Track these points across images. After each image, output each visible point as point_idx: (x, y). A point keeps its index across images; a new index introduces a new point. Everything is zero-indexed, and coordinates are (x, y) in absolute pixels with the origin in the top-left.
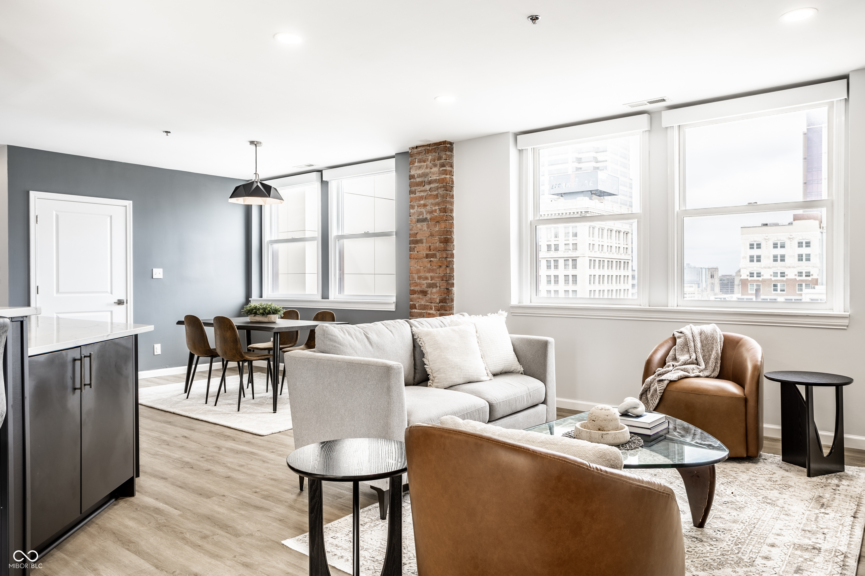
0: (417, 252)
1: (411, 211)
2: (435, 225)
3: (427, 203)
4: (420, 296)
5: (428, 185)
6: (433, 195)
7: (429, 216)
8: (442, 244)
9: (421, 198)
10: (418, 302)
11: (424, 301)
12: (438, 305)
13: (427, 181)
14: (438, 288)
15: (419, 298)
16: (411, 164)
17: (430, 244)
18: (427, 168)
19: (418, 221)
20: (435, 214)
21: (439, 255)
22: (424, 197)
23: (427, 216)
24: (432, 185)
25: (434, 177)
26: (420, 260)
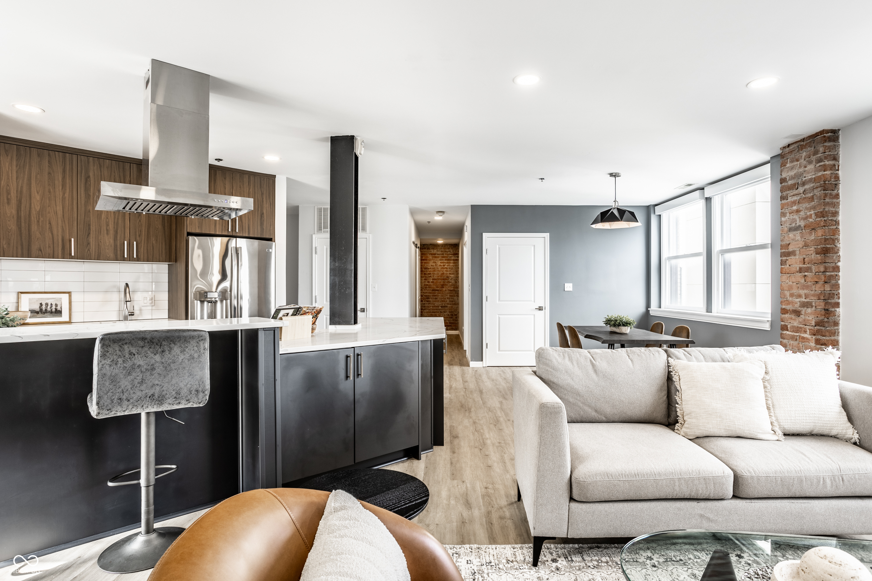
0: (790, 265)
1: (783, 219)
2: (810, 233)
3: (801, 208)
4: (793, 316)
5: (801, 187)
6: (808, 197)
7: (802, 224)
8: (819, 255)
9: (794, 203)
10: (790, 323)
11: (797, 323)
12: (813, 329)
13: (800, 183)
14: (814, 308)
15: (791, 319)
16: (783, 166)
17: (804, 256)
18: (800, 167)
19: (790, 230)
20: (811, 220)
21: (815, 268)
22: (798, 201)
23: (800, 223)
24: (807, 187)
25: (809, 177)
26: (793, 275)
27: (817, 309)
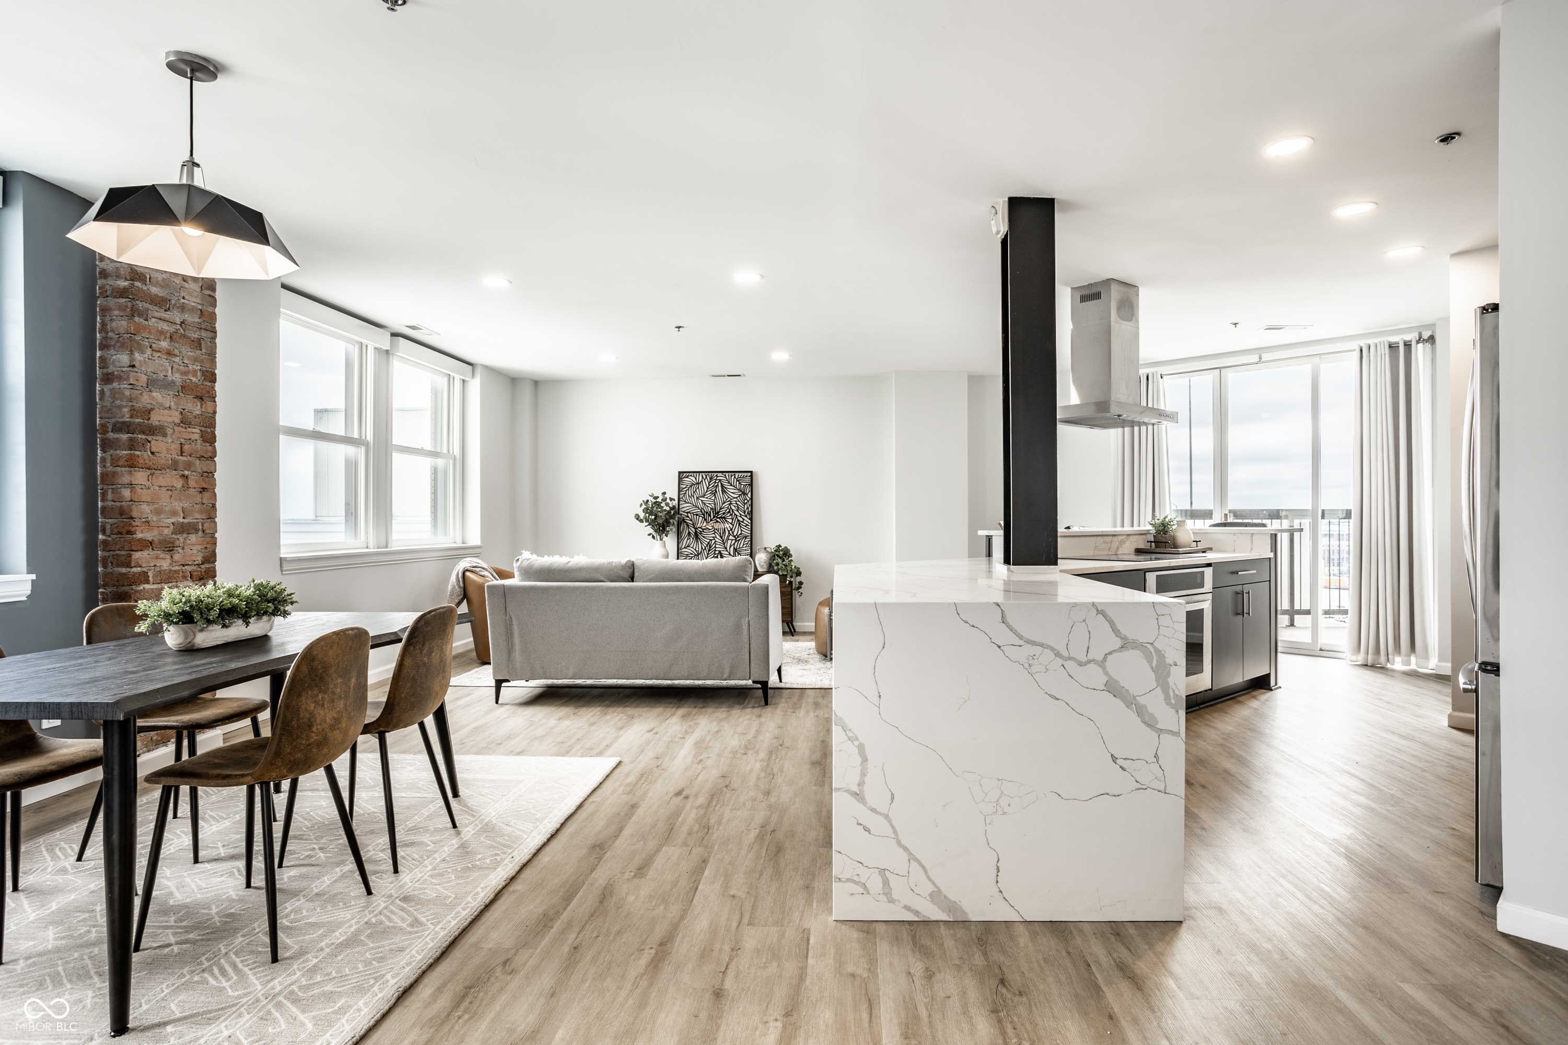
0: (152, 453)
1: (137, 355)
2: (194, 403)
3: (176, 352)
4: (159, 552)
5: (177, 311)
6: (189, 338)
7: (178, 380)
9: (162, 334)
10: (155, 566)
11: (169, 564)
13: (174, 304)
14: (200, 533)
17: (183, 441)
19: (154, 383)
20: (194, 380)
21: (202, 465)
22: (171, 335)
23: (174, 378)
26: (159, 472)
27: (206, 534)
